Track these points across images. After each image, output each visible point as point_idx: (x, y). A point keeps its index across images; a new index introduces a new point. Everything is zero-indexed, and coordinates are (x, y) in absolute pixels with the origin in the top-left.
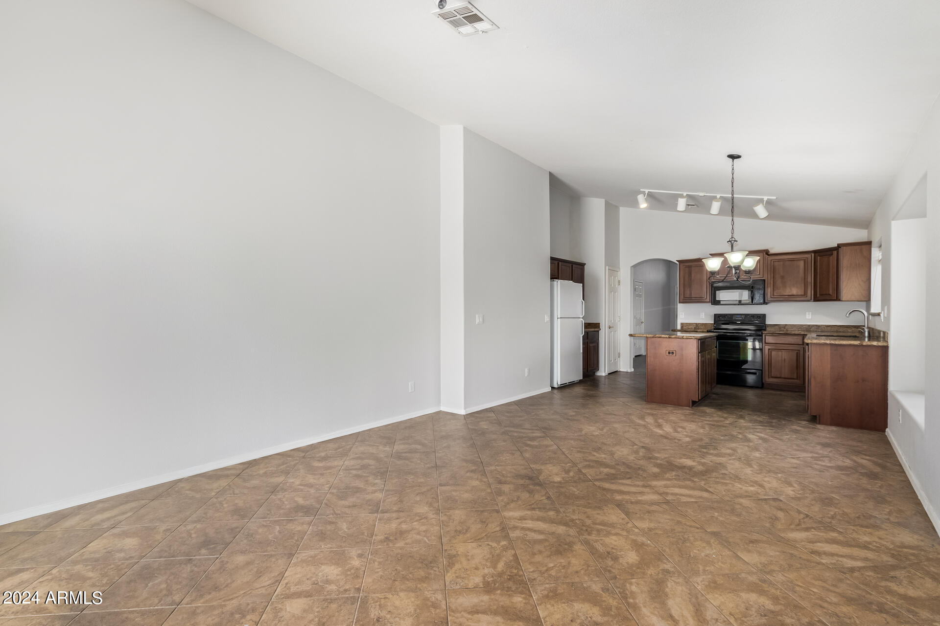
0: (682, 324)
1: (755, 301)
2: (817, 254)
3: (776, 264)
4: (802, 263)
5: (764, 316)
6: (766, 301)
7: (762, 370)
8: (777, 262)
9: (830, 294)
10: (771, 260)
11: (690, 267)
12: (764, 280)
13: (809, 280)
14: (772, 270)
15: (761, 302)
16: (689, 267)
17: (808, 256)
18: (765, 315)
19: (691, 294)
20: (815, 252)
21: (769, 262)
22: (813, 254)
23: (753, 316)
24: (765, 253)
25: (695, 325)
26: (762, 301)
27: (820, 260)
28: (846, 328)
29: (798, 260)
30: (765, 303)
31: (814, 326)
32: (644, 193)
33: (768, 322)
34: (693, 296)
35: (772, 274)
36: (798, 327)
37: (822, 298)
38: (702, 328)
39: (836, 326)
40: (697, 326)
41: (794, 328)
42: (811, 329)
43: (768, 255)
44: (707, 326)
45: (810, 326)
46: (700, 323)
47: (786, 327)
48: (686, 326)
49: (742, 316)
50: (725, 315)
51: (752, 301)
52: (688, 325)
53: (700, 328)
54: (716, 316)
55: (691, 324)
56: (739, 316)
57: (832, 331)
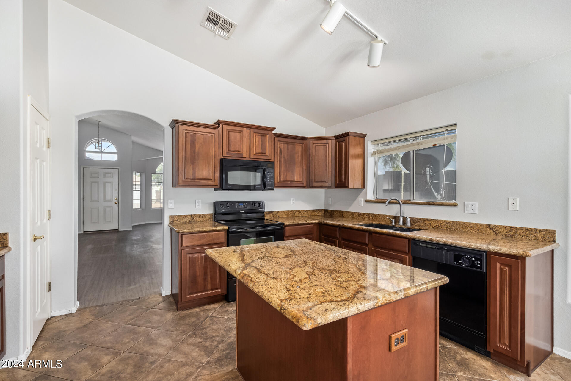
10: (278, 141)
12: (274, 163)
13: (305, 166)
17: (304, 142)
18: (264, 202)
19: (194, 174)
21: (276, 143)
22: (307, 141)
23: (254, 203)
24: (272, 132)
25: (189, 217)
26: (272, 187)
29: (298, 145)
34: (197, 176)
36: (287, 214)
37: (315, 184)
38: (200, 221)
39: (310, 210)
40: (192, 219)
41: (284, 215)
42: (295, 214)
43: (276, 135)
44: (206, 218)
45: (294, 212)
46: (196, 215)
47: (278, 214)
48: (177, 220)
49: (245, 204)
50: (227, 203)
51: (265, 186)
52: (181, 218)
53: (196, 222)
54: (215, 204)
55: (184, 217)
56: (242, 204)
57: (308, 215)
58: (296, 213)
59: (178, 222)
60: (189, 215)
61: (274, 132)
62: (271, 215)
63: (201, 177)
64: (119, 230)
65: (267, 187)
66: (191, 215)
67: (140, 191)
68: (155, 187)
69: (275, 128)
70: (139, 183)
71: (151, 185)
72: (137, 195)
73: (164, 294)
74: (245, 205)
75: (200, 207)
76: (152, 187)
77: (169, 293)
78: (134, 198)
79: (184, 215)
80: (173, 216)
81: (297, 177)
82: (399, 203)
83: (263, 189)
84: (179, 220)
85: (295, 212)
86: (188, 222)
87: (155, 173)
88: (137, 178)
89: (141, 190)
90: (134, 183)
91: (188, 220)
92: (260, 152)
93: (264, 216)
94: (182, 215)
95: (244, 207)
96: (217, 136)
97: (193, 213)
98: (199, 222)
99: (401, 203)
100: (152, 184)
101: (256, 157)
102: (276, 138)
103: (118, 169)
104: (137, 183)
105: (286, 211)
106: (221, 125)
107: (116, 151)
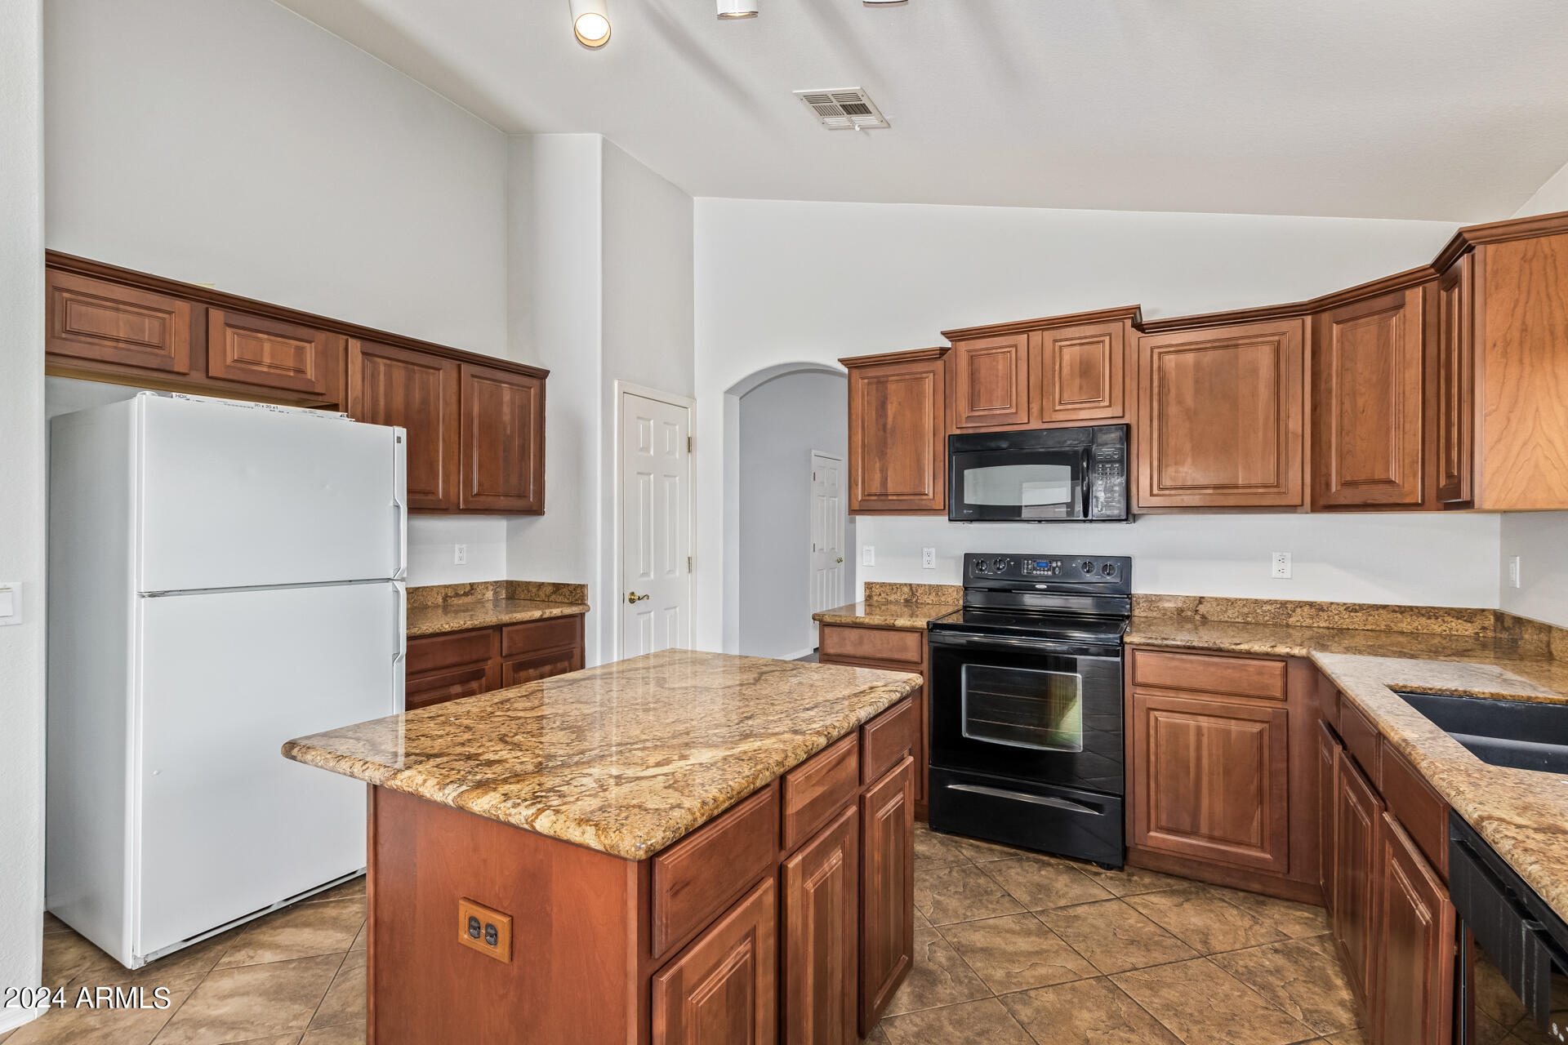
0: (869, 586)
1: (1095, 511)
2: (1326, 317)
3: (1171, 360)
4: (1264, 357)
5: (1124, 565)
6: (1135, 509)
7: (1123, 797)
8: (1172, 357)
9: (1390, 482)
10: (1152, 349)
11: (881, 383)
12: (1128, 426)
13: (1294, 424)
14: (1156, 390)
15: (1116, 512)
16: (879, 382)
17: (1291, 326)
18: (1129, 559)
19: (884, 482)
20: (1318, 307)
21: (1145, 355)
22: (1309, 320)
23: (1089, 563)
24: (1128, 323)
25: (906, 589)
26: (1118, 510)
27: (1341, 341)
28: (1423, 620)
29: (1253, 342)
30: (1129, 516)
31: (1300, 605)
33: (1139, 588)
34: (891, 488)
35: (1155, 404)
36: (1246, 610)
38: (930, 602)
39: (1385, 607)
40: (913, 594)
41: (1230, 613)
42: (1290, 616)
43: (1144, 329)
44: (945, 596)
45: (1286, 607)
46: (922, 585)
47: (1202, 609)
48: (880, 595)
49: (1054, 565)
50: (998, 559)
51: (1085, 507)
52: (887, 589)
53: (922, 603)
54: (969, 559)
55: (894, 587)
56: (1044, 564)
57: (1369, 627)
58: (1299, 610)
59: (882, 598)
60: (906, 584)
62: (1169, 607)
66: (910, 585)
74: (1054, 568)
75: (933, 565)
79: (895, 584)
80: (872, 583)
83: (1082, 518)
84: (883, 595)
85: (1289, 606)
86: (902, 601)
91: (903, 597)
92: (1076, 396)
94: (890, 584)
95: (1050, 573)
96: (939, 377)
97: (915, 581)
98: (928, 604)
101: (1062, 416)
105: (1240, 600)
106: (952, 343)
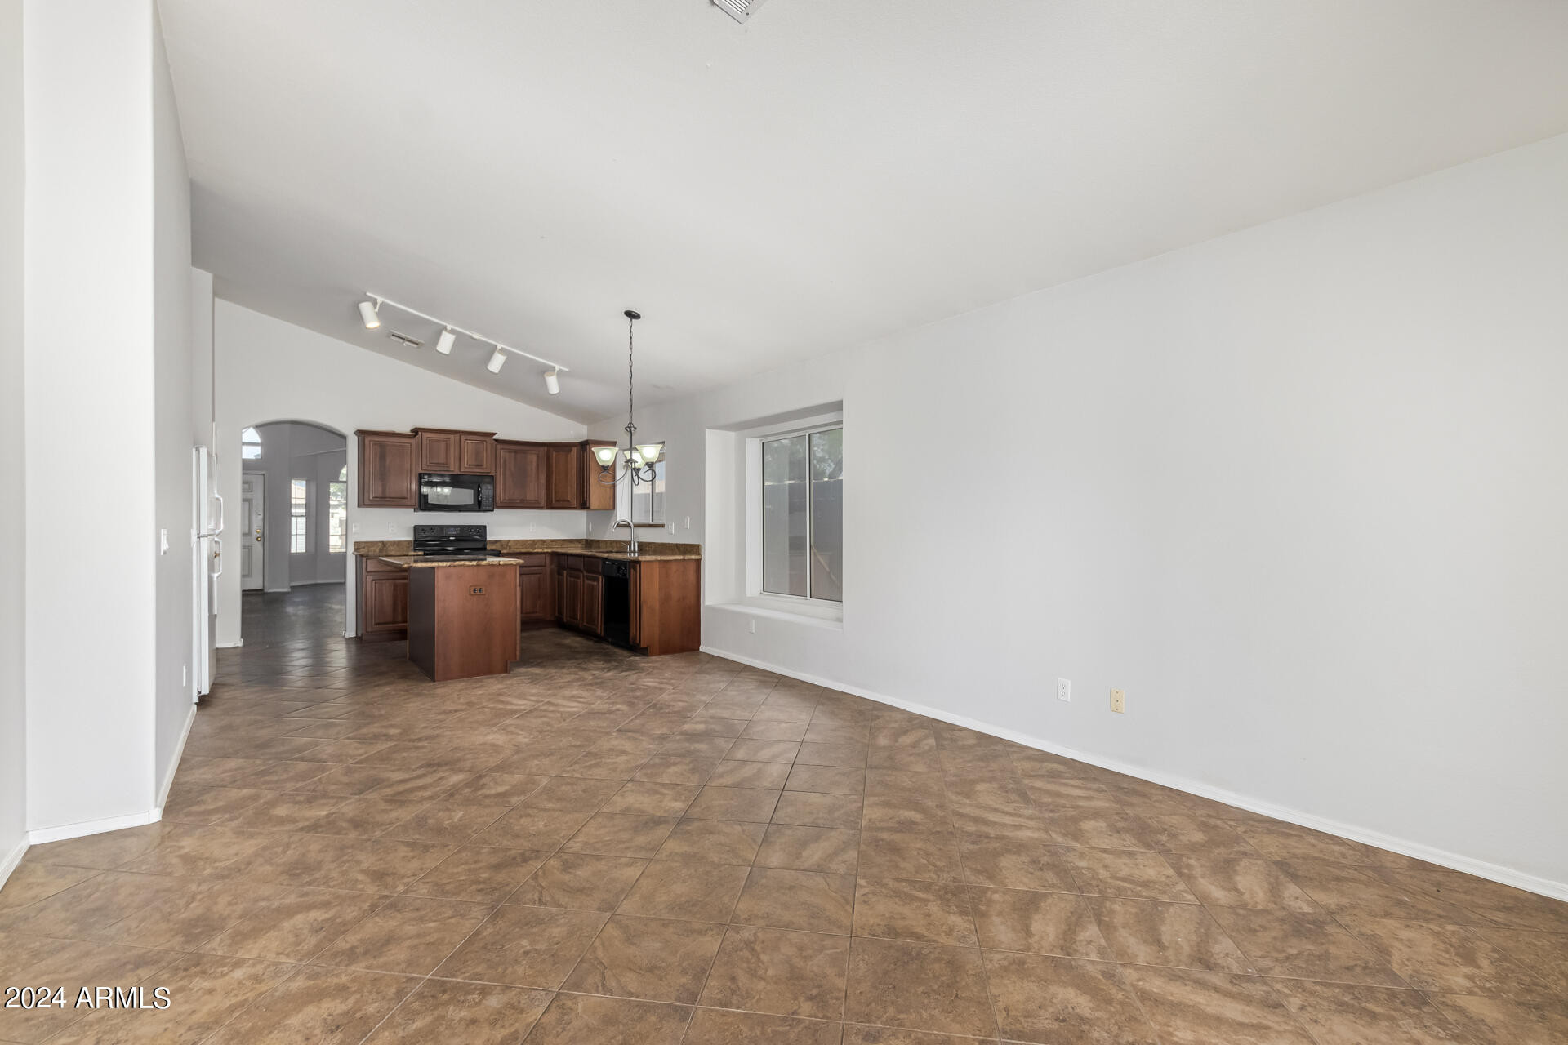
2: (551, 449)
4: (534, 457)
5: (482, 528)
8: (507, 453)
9: (568, 501)
10: (499, 450)
11: (382, 445)
12: (493, 476)
13: (542, 480)
17: (541, 449)
18: (485, 527)
19: (384, 491)
20: (550, 445)
22: (547, 449)
24: (492, 438)
25: (380, 544)
27: (555, 456)
28: (569, 543)
29: (531, 452)
32: (375, 302)
34: (389, 494)
35: (502, 470)
36: (523, 544)
37: (558, 505)
38: (394, 549)
39: (561, 540)
40: (384, 546)
41: (518, 545)
42: (536, 544)
43: (496, 440)
44: (403, 546)
45: (534, 542)
46: (389, 542)
47: (509, 544)
48: (364, 547)
49: (456, 529)
50: (432, 528)
51: (478, 506)
52: (370, 545)
53: (389, 550)
54: (416, 528)
55: (374, 544)
56: (452, 529)
58: (538, 543)
61: (495, 437)
62: (498, 544)
63: (392, 496)
64: (266, 591)
65: (483, 507)
66: (383, 542)
67: (304, 519)
68: (337, 511)
69: (495, 434)
70: (304, 502)
71: (328, 506)
72: (298, 527)
73: (347, 636)
75: (395, 532)
76: (331, 511)
77: (353, 635)
78: (293, 532)
79: (374, 542)
80: (361, 543)
81: (531, 495)
82: (629, 526)
83: (480, 510)
84: (367, 549)
85: (536, 541)
87: (337, 482)
88: (299, 491)
89: (307, 515)
90: (293, 501)
91: (378, 549)
92: (474, 463)
93: (485, 545)
94: (371, 542)
95: (456, 532)
96: (414, 447)
97: (385, 540)
99: (632, 526)
100: (331, 503)
101: (466, 470)
102: (499, 446)
103: (264, 475)
104: (299, 501)
106: (420, 433)
107: (259, 441)
